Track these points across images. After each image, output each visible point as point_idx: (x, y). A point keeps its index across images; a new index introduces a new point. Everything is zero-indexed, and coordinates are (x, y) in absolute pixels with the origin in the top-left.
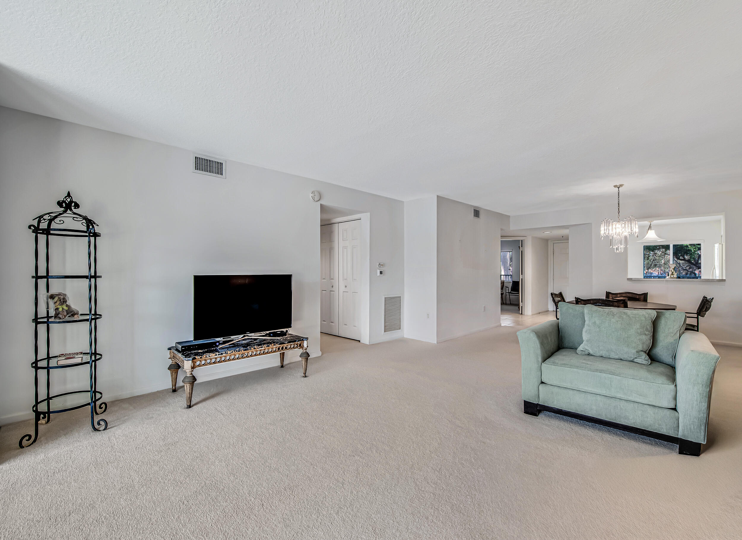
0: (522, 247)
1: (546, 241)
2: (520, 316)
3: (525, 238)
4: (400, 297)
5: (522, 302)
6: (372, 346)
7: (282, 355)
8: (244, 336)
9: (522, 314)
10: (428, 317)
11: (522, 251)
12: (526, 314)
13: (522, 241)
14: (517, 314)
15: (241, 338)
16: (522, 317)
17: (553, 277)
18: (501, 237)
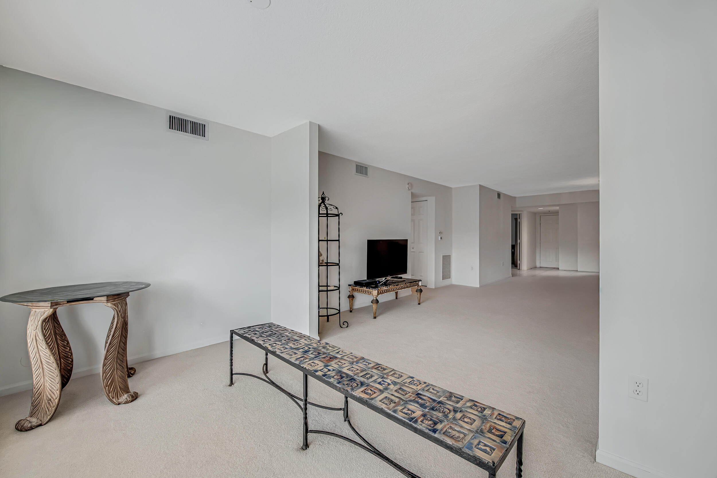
0: (519, 218)
1: (534, 214)
2: (518, 271)
3: (521, 212)
4: (450, 255)
5: (519, 260)
6: (436, 289)
7: (397, 293)
8: (386, 279)
9: (519, 269)
10: (472, 269)
11: (519, 222)
12: (522, 269)
13: (519, 214)
14: (516, 270)
15: (385, 280)
16: (519, 271)
17: (540, 241)
18: (512, 211)
